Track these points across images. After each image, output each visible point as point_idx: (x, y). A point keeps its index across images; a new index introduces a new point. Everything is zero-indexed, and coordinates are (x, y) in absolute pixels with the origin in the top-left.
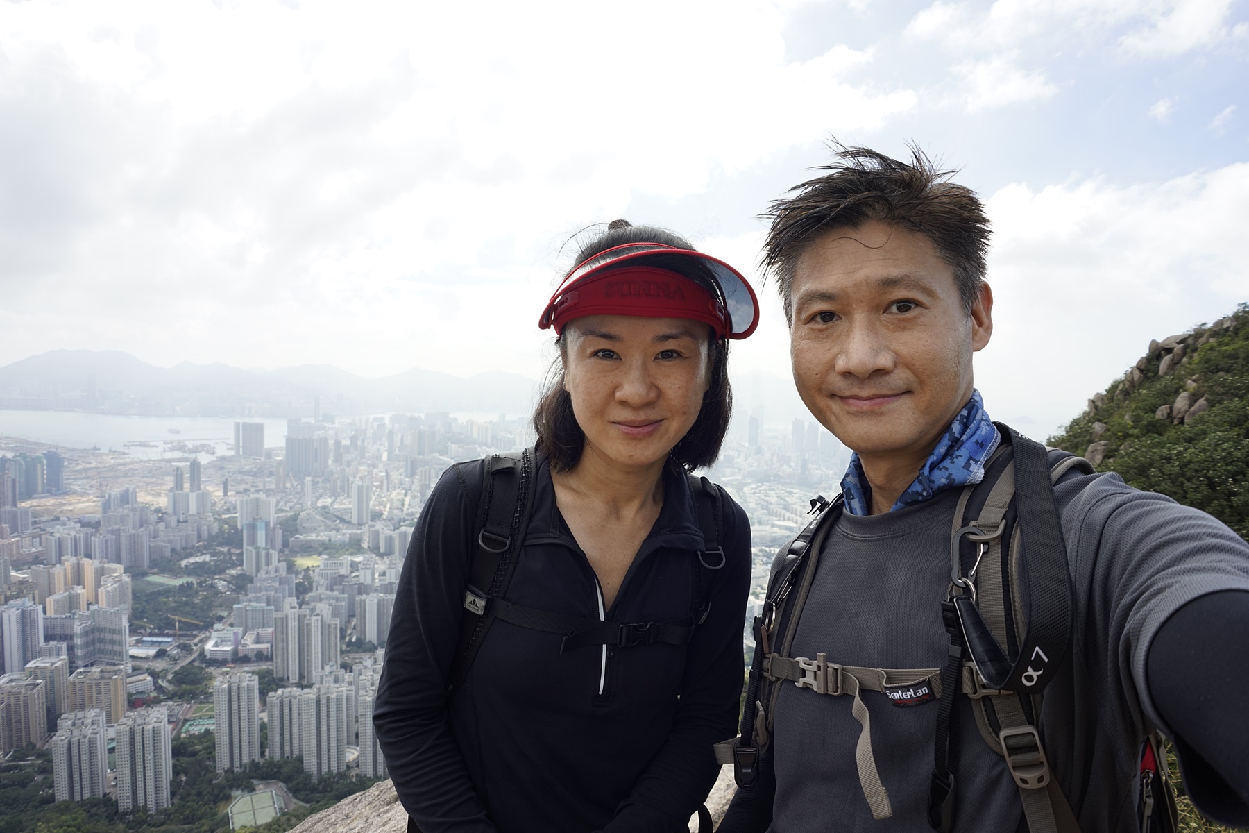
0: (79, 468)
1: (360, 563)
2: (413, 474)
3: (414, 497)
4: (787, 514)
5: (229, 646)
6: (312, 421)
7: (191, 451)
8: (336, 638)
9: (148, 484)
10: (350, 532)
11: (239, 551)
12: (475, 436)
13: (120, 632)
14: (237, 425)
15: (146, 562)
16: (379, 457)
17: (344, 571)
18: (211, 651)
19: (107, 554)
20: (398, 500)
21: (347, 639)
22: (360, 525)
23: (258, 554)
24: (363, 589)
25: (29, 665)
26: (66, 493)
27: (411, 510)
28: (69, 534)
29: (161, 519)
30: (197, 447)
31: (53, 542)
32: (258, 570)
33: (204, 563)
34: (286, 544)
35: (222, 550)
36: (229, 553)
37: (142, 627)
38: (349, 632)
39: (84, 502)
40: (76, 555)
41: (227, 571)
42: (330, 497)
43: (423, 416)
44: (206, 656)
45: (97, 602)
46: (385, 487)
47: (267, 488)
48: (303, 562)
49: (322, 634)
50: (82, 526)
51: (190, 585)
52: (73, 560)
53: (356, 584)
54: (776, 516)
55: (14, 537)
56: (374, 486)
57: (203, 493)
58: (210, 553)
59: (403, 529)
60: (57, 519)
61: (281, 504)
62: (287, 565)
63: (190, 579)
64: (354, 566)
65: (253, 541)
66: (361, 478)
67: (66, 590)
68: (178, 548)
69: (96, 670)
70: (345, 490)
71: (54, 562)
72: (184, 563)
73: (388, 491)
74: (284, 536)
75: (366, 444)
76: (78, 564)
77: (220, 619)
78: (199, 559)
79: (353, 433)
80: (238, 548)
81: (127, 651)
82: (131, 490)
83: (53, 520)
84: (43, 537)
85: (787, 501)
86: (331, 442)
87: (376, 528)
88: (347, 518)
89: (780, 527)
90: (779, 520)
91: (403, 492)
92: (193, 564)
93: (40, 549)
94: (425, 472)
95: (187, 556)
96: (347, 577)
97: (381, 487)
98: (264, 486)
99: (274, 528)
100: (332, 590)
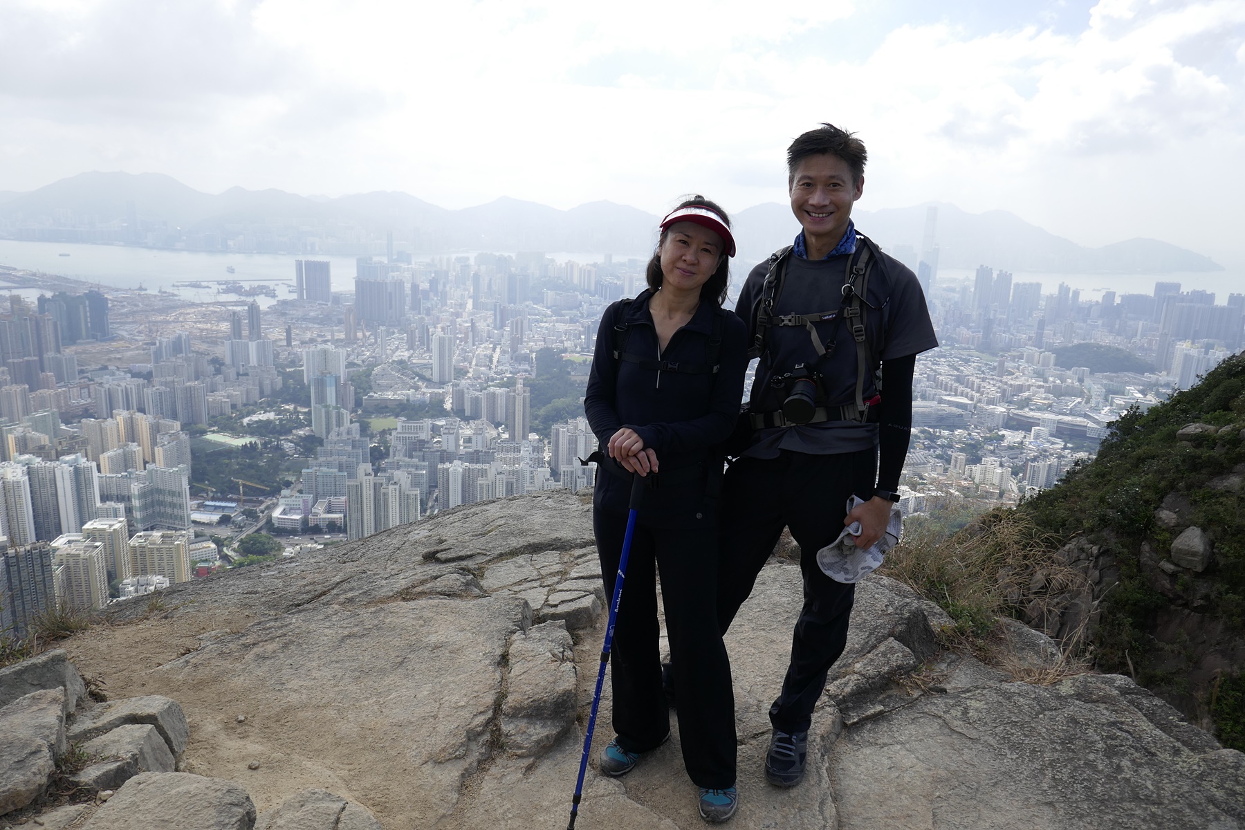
0: (124, 310)
1: (442, 426)
2: (502, 326)
3: (503, 352)
4: (961, 388)
5: (298, 514)
6: (385, 260)
7: (249, 294)
8: (416, 510)
9: (202, 330)
10: (430, 391)
11: (306, 410)
12: (576, 281)
13: (180, 494)
14: (299, 264)
15: (205, 418)
16: (462, 305)
17: (423, 436)
18: (279, 518)
19: (161, 409)
20: (485, 355)
21: (429, 511)
22: (442, 383)
23: (328, 413)
24: (446, 457)
25: (86, 527)
26: (113, 339)
27: (500, 368)
28: (119, 385)
29: (218, 372)
30: (254, 288)
31: (103, 393)
32: (328, 432)
33: (269, 422)
34: (358, 403)
35: (287, 407)
36: (296, 412)
37: (203, 490)
38: (430, 504)
39: (132, 350)
40: (128, 409)
41: (294, 431)
42: (408, 350)
43: (513, 256)
44: (273, 524)
45: (154, 461)
46: (470, 340)
47: (336, 338)
48: (377, 423)
49: (400, 505)
50: (132, 377)
51: (253, 446)
52: (125, 414)
53: (438, 451)
54: (946, 390)
55: (60, 387)
56: (458, 338)
57: (264, 342)
58: (274, 411)
59: (492, 389)
60: (105, 368)
61: (352, 357)
62: (361, 426)
63: (253, 440)
64: (435, 430)
65: (322, 399)
66: (443, 329)
67: (119, 448)
68: (240, 406)
69: (157, 534)
70: (425, 340)
71: (105, 417)
72: (246, 421)
73: (474, 345)
74: (356, 393)
75: (448, 289)
76: (131, 418)
77: (288, 484)
78: (263, 416)
79: (433, 275)
80: (306, 407)
81: (189, 516)
82: (184, 337)
83: (100, 369)
84: (92, 387)
85: (962, 372)
86: (408, 286)
87: (461, 387)
88: (427, 374)
89: (950, 403)
90: (949, 395)
91: (491, 346)
92: (256, 422)
93: (89, 400)
94: (517, 323)
95: (248, 414)
96: (428, 442)
97: (465, 340)
98: (333, 335)
99: (345, 384)
100: (411, 457)
